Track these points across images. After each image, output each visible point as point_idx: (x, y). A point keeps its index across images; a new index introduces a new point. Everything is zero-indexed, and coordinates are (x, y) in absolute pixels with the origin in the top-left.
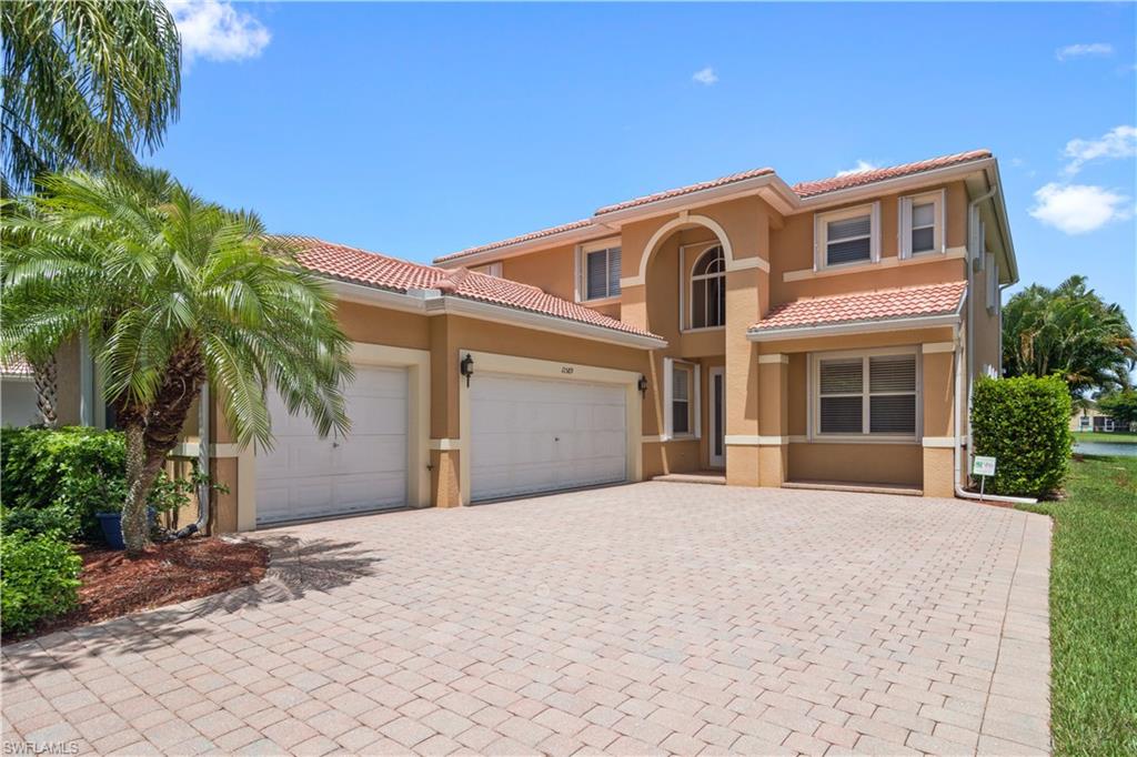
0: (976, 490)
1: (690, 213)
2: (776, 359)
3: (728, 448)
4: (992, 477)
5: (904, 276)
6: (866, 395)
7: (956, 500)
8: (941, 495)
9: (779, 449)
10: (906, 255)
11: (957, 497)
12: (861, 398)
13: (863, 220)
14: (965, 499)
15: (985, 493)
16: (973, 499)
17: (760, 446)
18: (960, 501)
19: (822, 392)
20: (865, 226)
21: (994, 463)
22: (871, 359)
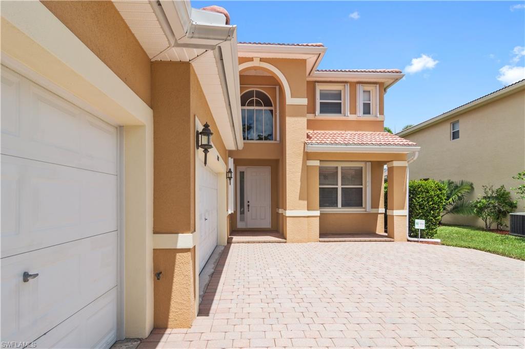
0: (416, 236)
1: (262, 60)
2: (317, 163)
3: (288, 219)
4: (423, 230)
5: (358, 125)
6: (340, 187)
7: (407, 242)
8: (401, 240)
9: (318, 218)
10: (360, 115)
11: (408, 241)
12: (337, 188)
13: (337, 92)
14: (411, 241)
15: (421, 238)
16: (415, 241)
17: (308, 217)
18: (409, 242)
19: (320, 184)
20: (338, 95)
21: (424, 223)
22: (342, 167)
